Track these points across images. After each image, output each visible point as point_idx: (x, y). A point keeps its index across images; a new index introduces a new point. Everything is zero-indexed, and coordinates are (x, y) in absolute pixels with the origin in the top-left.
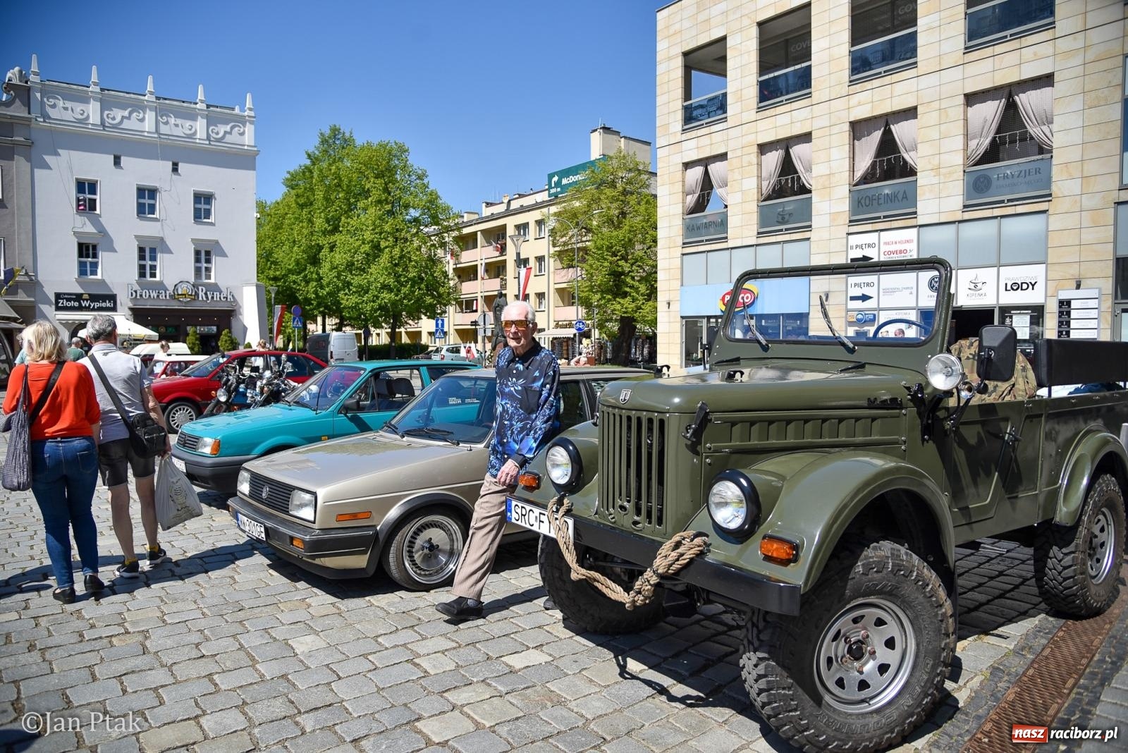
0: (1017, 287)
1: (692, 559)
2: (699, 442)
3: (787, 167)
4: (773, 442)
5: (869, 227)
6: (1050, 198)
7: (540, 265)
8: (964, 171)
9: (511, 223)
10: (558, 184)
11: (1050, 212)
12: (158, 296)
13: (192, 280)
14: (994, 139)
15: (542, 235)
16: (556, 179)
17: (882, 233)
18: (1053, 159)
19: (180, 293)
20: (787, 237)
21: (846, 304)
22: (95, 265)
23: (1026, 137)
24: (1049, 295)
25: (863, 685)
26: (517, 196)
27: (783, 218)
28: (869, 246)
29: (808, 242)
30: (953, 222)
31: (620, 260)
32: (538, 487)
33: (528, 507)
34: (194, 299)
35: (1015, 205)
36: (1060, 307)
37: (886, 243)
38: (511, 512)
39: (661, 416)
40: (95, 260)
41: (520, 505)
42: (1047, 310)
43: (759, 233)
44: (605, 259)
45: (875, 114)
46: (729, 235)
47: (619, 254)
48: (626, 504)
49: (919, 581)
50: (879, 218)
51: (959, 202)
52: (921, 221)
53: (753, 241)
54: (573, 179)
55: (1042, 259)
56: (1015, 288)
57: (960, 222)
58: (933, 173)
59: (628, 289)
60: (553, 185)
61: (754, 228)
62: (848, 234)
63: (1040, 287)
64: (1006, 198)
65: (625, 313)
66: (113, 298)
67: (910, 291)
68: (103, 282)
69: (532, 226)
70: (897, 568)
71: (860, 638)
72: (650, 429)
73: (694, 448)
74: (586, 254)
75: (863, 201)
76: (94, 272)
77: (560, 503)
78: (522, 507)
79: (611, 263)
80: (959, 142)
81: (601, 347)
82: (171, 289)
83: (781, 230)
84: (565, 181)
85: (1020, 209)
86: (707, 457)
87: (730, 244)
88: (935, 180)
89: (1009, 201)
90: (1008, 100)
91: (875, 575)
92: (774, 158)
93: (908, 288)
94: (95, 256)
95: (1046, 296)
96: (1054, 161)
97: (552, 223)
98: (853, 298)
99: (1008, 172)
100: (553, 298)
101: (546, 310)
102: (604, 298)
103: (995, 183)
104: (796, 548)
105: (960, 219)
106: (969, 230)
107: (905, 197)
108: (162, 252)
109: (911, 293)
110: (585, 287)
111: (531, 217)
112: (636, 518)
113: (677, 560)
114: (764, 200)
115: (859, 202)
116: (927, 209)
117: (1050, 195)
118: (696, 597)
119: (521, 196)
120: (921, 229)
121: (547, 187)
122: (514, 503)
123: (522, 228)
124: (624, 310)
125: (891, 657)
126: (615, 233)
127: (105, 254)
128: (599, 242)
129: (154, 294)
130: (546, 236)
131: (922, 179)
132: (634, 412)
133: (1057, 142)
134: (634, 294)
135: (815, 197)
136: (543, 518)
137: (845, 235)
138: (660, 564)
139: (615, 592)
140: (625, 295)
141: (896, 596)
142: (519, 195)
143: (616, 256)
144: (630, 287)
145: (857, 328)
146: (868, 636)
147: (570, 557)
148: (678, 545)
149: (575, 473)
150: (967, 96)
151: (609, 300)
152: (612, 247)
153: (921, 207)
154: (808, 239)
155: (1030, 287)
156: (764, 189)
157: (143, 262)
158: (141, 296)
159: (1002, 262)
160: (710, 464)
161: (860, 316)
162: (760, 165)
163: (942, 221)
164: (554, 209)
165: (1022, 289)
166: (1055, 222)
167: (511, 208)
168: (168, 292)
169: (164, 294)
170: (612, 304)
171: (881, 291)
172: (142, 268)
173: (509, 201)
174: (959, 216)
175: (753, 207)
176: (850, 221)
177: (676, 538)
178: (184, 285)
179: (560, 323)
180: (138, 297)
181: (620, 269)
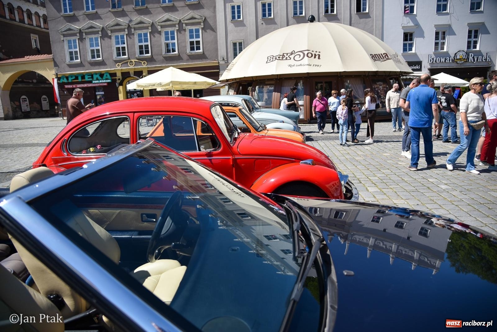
12: (445, 61)
13: (466, 49)
19: (458, 58)
22: (411, 45)
34: (466, 61)
40: (412, 42)
66: (419, 63)
68: (415, 54)
76: (410, 49)
82: (452, 56)
94: (411, 39)
108: (449, 35)
127: (417, 39)
129: (443, 60)
157: (437, 41)
158: (436, 61)
168: (451, 59)
169: (448, 60)
172: (436, 44)
178: (461, 53)
180: (434, 62)
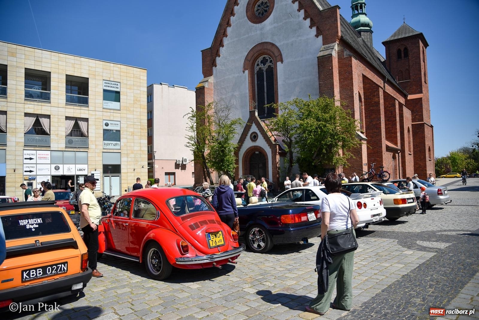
0: (80, 170)
5: (33, 149)
8: (65, 137)
14: (72, 130)
17: (37, 151)
18: (89, 139)
21: (23, 173)
24: (89, 172)
28: (33, 155)
30: (62, 151)
37: (39, 154)
45: (35, 113)
50: (37, 146)
51: (64, 145)
52: (52, 149)
55: (86, 163)
57: (64, 151)
58: (56, 136)
62: (24, 150)
64: (77, 147)
75: (30, 140)
80: (64, 129)
85: (81, 150)
88: (57, 138)
90: (76, 121)
93: (47, 169)
98: (26, 171)
99: (77, 140)
103: (74, 142)
106: (66, 154)
107: (46, 141)
115: (28, 140)
116: (54, 146)
117: (89, 148)
120: (52, 152)
131: (52, 137)
133: (90, 136)
135: (9, 135)
137: (22, 150)
145: (28, 181)
150: (66, 117)
153: (52, 145)
154: (5, 149)
159: (76, 163)
161: (30, 178)
163: (59, 150)
166: (90, 155)
171: (37, 169)
174: (64, 149)
176: (25, 146)
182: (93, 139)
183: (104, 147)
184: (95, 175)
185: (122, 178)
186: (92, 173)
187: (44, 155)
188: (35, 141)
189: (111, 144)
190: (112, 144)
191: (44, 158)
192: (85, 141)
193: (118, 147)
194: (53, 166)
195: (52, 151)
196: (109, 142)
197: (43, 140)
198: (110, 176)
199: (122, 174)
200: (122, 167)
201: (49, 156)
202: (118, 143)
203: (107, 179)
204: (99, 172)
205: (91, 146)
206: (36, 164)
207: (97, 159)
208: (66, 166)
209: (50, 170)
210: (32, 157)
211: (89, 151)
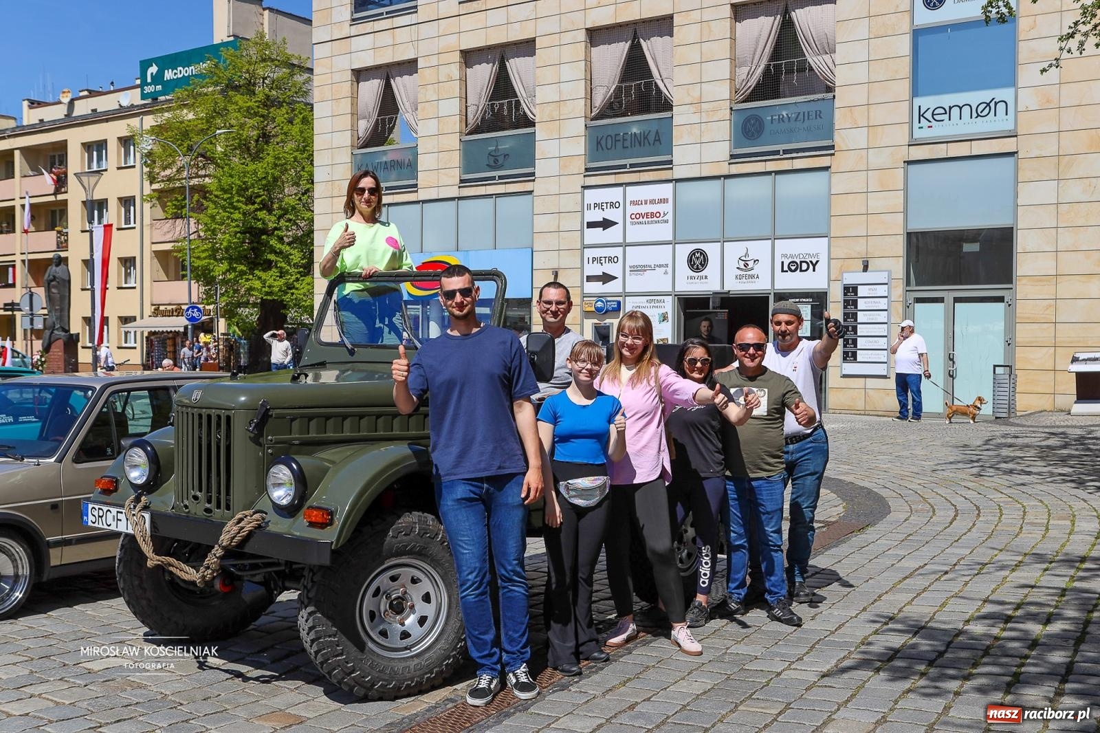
0: (795, 266)
1: (250, 531)
2: (260, 434)
3: (502, 86)
4: (330, 435)
5: (611, 179)
6: (832, 152)
7: (127, 211)
8: (731, 109)
9: (75, 138)
10: (158, 78)
11: (833, 169)
14: (767, 68)
15: (132, 164)
16: (153, 69)
17: (629, 189)
18: (836, 100)
20: (500, 189)
21: (582, 287)
23: (804, 67)
24: (833, 277)
25: (405, 635)
26: (86, 93)
27: (496, 161)
28: (612, 205)
29: (529, 197)
30: (718, 177)
31: (260, 210)
32: (116, 490)
33: (105, 509)
35: (792, 158)
36: (845, 294)
37: (633, 203)
38: (87, 516)
39: (228, 413)
41: (97, 507)
42: (831, 298)
43: (462, 181)
44: (236, 208)
45: (619, 21)
46: (420, 183)
47: (258, 200)
48: (198, 494)
49: (444, 542)
50: (625, 166)
51: (723, 150)
52: (678, 173)
53: (454, 192)
54: (182, 72)
55: (823, 231)
56: (793, 268)
57: (727, 177)
58: (692, 109)
59: (272, 257)
60: (149, 80)
61: (455, 175)
62: (585, 187)
63: (822, 267)
64: (781, 147)
65: (267, 294)
67: (663, 269)
69: (113, 147)
70: (422, 532)
71: (400, 594)
72: (219, 425)
73: (257, 439)
74: (205, 198)
75: (603, 142)
77: (137, 500)
78: (99, 509)
79: (244, 214)
80: (724, 69)
81: (231, 347)
83: (493, 178)
84: (169, 75)
85: (798, 164)
86: (269, 448)
87: (422, 195)
88: (696, 118)
89: (785, 152)
90: (784, 18)
91: (404, 538)
92: (483, 73)
93: (660, 266)
95: (829, 280)
96: (837, 103)
97: (147, 144)
98: (590, 279)
99: (784, 113)
100: (149, 266)
101: (138, 285)
102: (234, 269)
103: (768, 126)
104: (331, 514)
105: (726, 173)
106: (737, 188)
107: (658, 139)
109: (666, 273)
110: (203, 251)
111: (111, 132)
112: (208, 506)
113: (239, 533)
114: (470, 133)
115: (598, 143)
116: (684, 157)
117: (833, 147)
118: (272, 586)
119: (93, 94)
120: (679, 185)
121: (138, 82)
122: (90, 506)
123: (96, 148)
124: (267, 289)
125: (429, 610)
126: (251, 167)
128: (226, 181)
130: (138, 165)
131: (680, 116)
132: (204, 410)
133: (841, 77)
134: (283, 265)
135: (540, 132)
136: (120, 516)
137: (580, 189)
138: (224, 539)
139: (188, 573)
140: (268, 265)
141: (425, 555)
142: (90, 91)
143: (254, 203)
144: (276, 253)
145: (596, 321)
146: (406, 592)
147: (147, 549)
148: (240, 520)
149: (153, 473)
150: (733, 7)
151: (242, 273)
152: (246, 189)
153: (678, 155)
154: (531, 192)
155: (811, 267)
156: (470, 116)
159: (778, 233)
160: (271, 454)
161: (599, 304)
162: (464, 81)
163: (703, 175)
164: (149, 121)
165: (801, 271)
166: (839, 183)
167: (75, 114)
170: (247, 280)
171: (627, 269)
173: (71, 103)
174: (725, 169)
175: (454, 142)
176: (587, 170)
177: (239, 516)
179: (162, 308)
181: (260, 225)
182: (858, 95)
183: (918, 134)
184: (862, 291)
185: (1022, 309)
186: (850, 279)
187: (652, 202)
188: (619, 145)
189: (955, 111)
190: (966, 110)
191: (652, 215)
192: (818, 114)
193: (998, 122)
194: (684, 251)
195: (678, 181)
196: (947, 100)
197: (646, 138)
198: (949, 297)
199: (1023, 288)
200: (1023, 242)
201: (668, 208)
202: (1006, 94)
203: (930, 316)
204: (882, 277)
205: (847, 135)
206: (625, 245)
207: (876, 203)
208: (734, 251)
209: (670, 270)
210: (610, 214)
211: (837, 162)
